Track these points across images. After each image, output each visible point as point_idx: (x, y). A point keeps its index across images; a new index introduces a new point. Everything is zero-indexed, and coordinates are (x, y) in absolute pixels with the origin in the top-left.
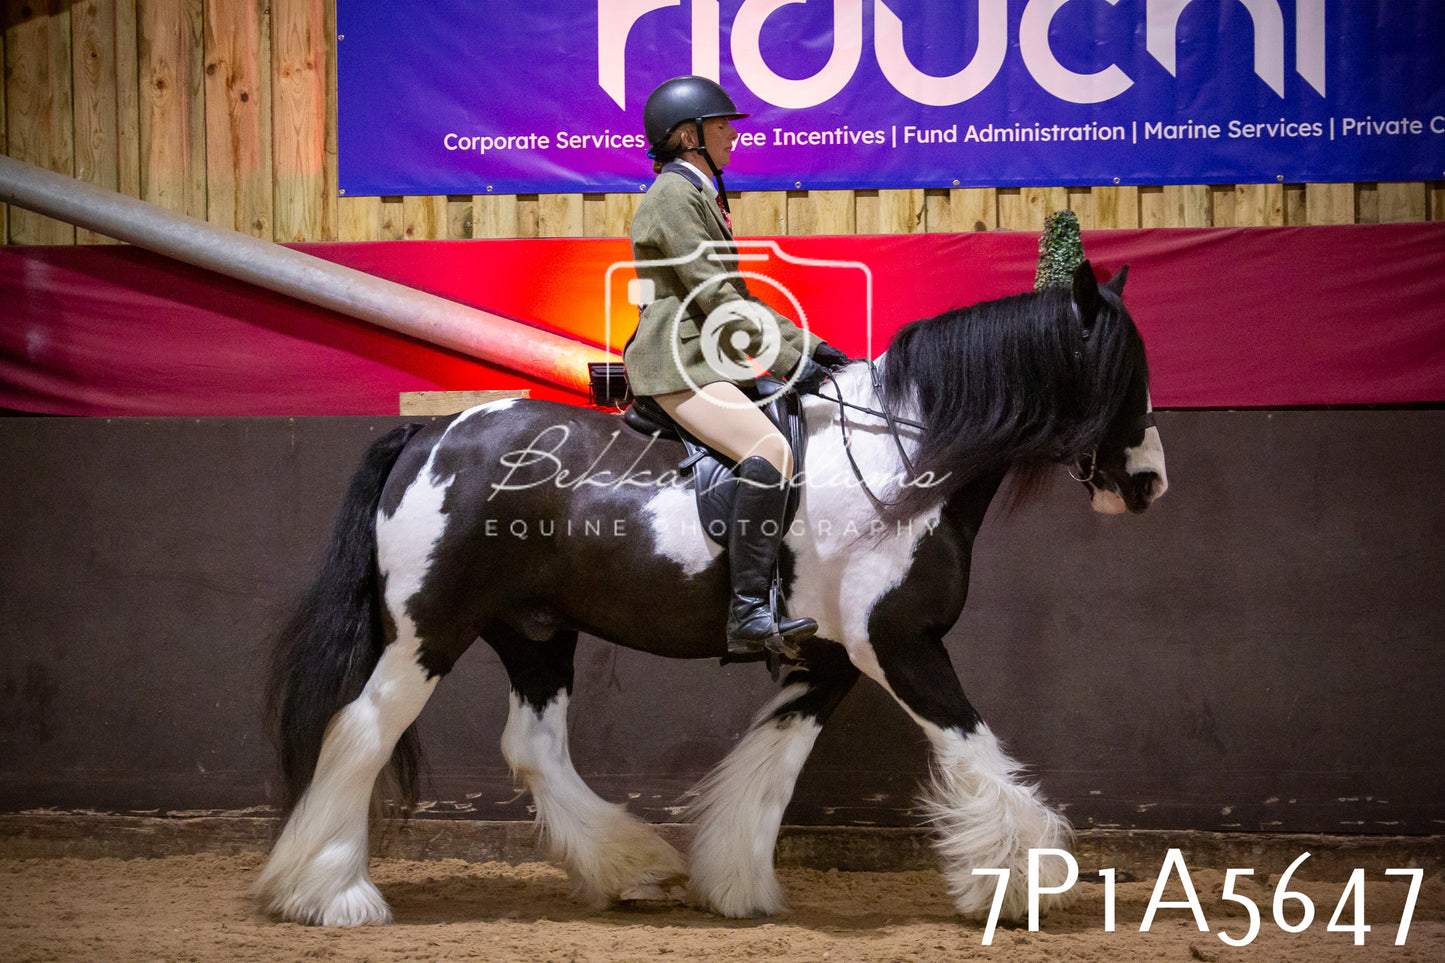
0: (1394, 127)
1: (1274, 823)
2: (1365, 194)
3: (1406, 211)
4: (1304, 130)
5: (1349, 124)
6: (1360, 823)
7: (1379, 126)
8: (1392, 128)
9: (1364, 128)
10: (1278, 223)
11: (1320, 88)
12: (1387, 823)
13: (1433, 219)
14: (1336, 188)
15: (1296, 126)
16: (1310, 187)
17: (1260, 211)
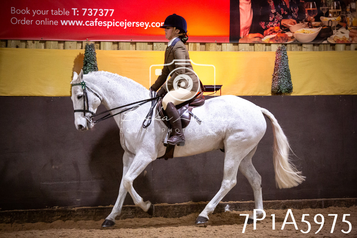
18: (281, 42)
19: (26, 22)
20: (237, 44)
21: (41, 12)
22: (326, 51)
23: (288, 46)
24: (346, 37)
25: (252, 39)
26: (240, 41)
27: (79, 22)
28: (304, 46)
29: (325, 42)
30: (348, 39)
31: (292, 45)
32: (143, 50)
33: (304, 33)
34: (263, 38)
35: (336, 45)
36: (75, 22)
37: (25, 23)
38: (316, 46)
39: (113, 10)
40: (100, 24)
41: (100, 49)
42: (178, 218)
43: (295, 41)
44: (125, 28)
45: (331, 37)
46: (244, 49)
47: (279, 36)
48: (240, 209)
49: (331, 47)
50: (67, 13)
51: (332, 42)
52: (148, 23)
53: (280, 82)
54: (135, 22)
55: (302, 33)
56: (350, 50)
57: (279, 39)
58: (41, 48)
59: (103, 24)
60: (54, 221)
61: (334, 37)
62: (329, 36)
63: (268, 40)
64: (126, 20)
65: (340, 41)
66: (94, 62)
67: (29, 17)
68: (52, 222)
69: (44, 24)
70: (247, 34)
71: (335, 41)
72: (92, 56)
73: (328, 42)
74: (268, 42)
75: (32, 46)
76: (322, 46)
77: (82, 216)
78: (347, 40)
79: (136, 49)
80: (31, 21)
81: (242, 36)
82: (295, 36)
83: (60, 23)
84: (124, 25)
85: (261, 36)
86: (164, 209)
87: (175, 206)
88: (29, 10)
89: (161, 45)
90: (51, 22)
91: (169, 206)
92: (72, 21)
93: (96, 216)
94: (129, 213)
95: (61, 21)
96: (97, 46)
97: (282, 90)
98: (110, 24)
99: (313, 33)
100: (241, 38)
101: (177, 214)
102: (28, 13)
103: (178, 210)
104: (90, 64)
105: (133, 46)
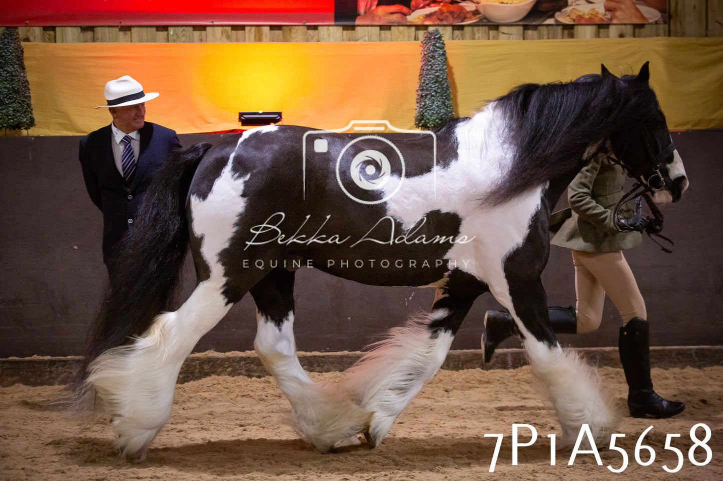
18: (451, 21)
20: (353, 28)
22: (552, 39)
23: (467, 29)
24: (596, 10)
25: (384, 16)
26: (357, 22)
28: (503, 29)
29: (550, 21)
30: (603, 14)
31: (476, 28)
32: (146, 42)
33: (503, 3)
34: (410, 14)
35: (576, 27)
38: (530, 29)
41: (55, 42)
43: (482, 19)
45: (563, 10)
46: (367, 38)
47: (445, 9)
48: (318, 369)
49: (566, 32)
51: (566, 21)
53: (423, 104)
55: (497, 4)
56: (608, 36)
57: (447, 16)
61: (571, 10)
62: (559, 10)
63: (422, 18)
65: (584, 19)
70: (374, 7)
71: (572, 19)
73: (556, 21)
74: (420, 23)
76: (544, 30)
78: (600, 16)
79: (131, 41)
81: (362, 10)
82: (481, 10)
85: (405, 10)
89: (184, 32)
93: (3, 377)
96: (49, 35)
97: (427, 121)
99: (522, 4)
100: (359, 15)
105: (125, 34)
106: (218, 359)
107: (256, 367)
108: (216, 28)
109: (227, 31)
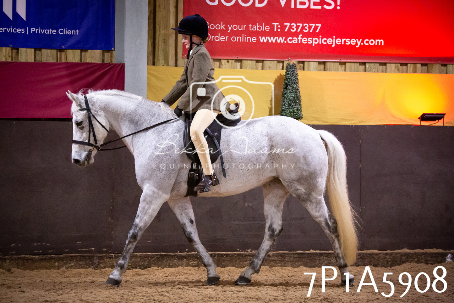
0: (48, 31)
1: (14, 252)
2: (37, 52)
3: (51, 58)
4: (19, 30)
5: (33, 29)
6: (41, 251)
7: (43, 31)
8: (47, 32)
9: (38, 31)
10: (10, 60)
11: (24, 17)
12: (49, 251)
13: (59, 61)
14: (28, 50)
15: (16, 29)
16: (20, 49)
17: (4, 56)
19: (221, 38)
21: (238, 27)
27: (281, 38)
32: (353, 71)
36: (276, 39)
37: (219, 40)
39: (320, 25)
40: (305, 41)
41: (304, 70)
42: (389, 268)
44: (333, 46)
50: (267, 28)
52: (361, 40)
54: (345, 39)
58: (237, 68)
59: (308, 41)
60: (246, 266)
64: (334, 37)
66: (296, 85)
67: (223, 33)
68: (243, 267)
69: (241, 41)
72: (294, 78)
75: (226, 66)
77: (278, 262)
79: (345, 71)
80: (226, 37)
83: (258, 40)
84: (333, 42)
86: (374, 257)
87: (387, 254)
88: (224, 25)
89: (374, 66)
90: (249, 39)
91: (380, 254)
92: (272, 38)
93: (294, 262)
94: (332, 261)
95: (260, 37)
96: (300, 66)
98: (316, 41)
101: (389, 263)
102: (223, 28)
103: (390, 259)
104: (291, 87)
105: (342, 66)
106: (410, 253)
107: (430, 259)
108: (392, 64)
109: (398, 66)
